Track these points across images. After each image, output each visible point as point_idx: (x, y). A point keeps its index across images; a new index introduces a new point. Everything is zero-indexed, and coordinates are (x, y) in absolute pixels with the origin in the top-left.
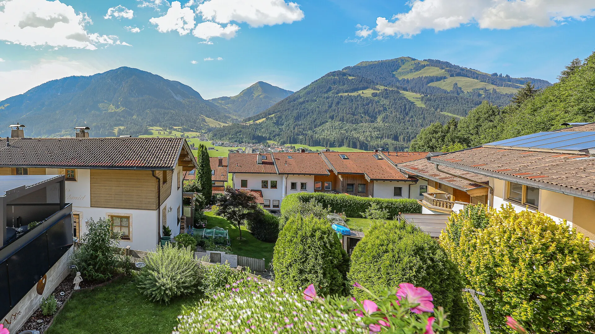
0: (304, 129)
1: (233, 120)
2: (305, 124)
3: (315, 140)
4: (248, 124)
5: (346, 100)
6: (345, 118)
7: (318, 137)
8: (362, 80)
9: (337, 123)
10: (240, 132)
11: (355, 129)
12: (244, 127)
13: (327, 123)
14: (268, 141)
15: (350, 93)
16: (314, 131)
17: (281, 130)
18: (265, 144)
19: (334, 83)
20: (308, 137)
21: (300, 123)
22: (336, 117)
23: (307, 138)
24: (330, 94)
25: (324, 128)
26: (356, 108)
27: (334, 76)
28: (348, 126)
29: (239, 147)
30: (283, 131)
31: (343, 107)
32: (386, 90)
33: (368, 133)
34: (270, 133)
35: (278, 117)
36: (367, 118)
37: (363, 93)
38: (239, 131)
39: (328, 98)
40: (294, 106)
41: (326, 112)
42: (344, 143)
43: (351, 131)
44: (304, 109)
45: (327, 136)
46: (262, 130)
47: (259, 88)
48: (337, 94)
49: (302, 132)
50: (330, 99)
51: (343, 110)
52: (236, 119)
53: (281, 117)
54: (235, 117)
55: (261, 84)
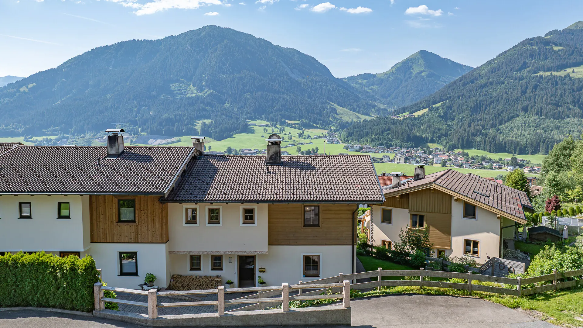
0: (483, 127)
1: (379, 110)
2: (486, 118)
3: (499, 143)
4: (401, 117)
5: (547, 82)
6: (544, 111)
7: (503, 139)
8: (573, 52)
9: (532, 119)
10: (389, 130)
11: (558, 128)
12: (394, 122)
13: (518, 118)
14: (429, 145)
15: (554, 71)
16: (499, 129)
17: (450, 127)
18: (425, 149)
19: (532, 56)
20: (489, 138)
21: (479, 117)
22: (532, 108)
23: (487, 140)
24: (525, 72)
25: (512, 125)
26: (561, 96)
27: (532, 45)
28: (548, 122)
29: (386, 154)
30: (453, 128)
31: (543, 93)
33: (575, 133)
34: (434, 133)
35: (447, 107)
36: (577, 110)
37: (573, 72)
38: (387, 128)
39: (521, 79)
40: (470, 91)
41: (517, 100)
42: (540, 148)
43: (552, 130)
44: (485, 95)
45: (516, 138)
46: (422, 127)
47: (421, 61)
48: (535, 73)
49: (481, 131)
50: (524, 81)
51: (542, 98)
52: (385, 110)
53: (450, 107)
54: (382, 106)
55: (424, 54)
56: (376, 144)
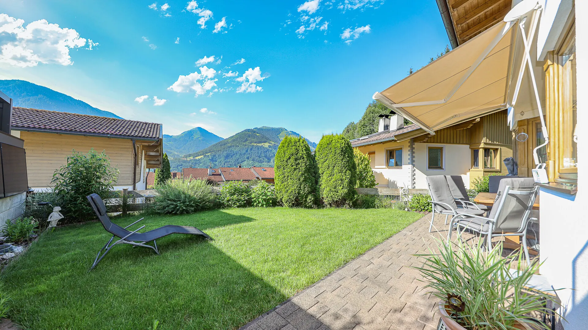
0: (231, 165)
1: (174, 155)
4: (188, 159)
5: (255, 148)
6: (255, 159)
8: (263, 137)
9: (251, 162)
10: (182, 165)
12: (184, 162)
15: (257, 144)
19: (249, 136)
21: (229, 160)
22: (250, 158)
24: (247, 143)
26: (261, 154)
27: (249, 132)
31: (254, 152)
32: (275, 144)
35: (213, 155)
36: (266, 160)
37: (264, 145)
38: (180, 164)
39: (246, 145)
40: (224, 149)
41: (244, 154)
44: (231, 151)
46: (201, 165)
47: (199, 132)
48: (251, 143)
50: (247, 146)
51: (254, 154)
52: (178, 155)
53: (215, 156)
54: (176, 153)
55: (200, 129)
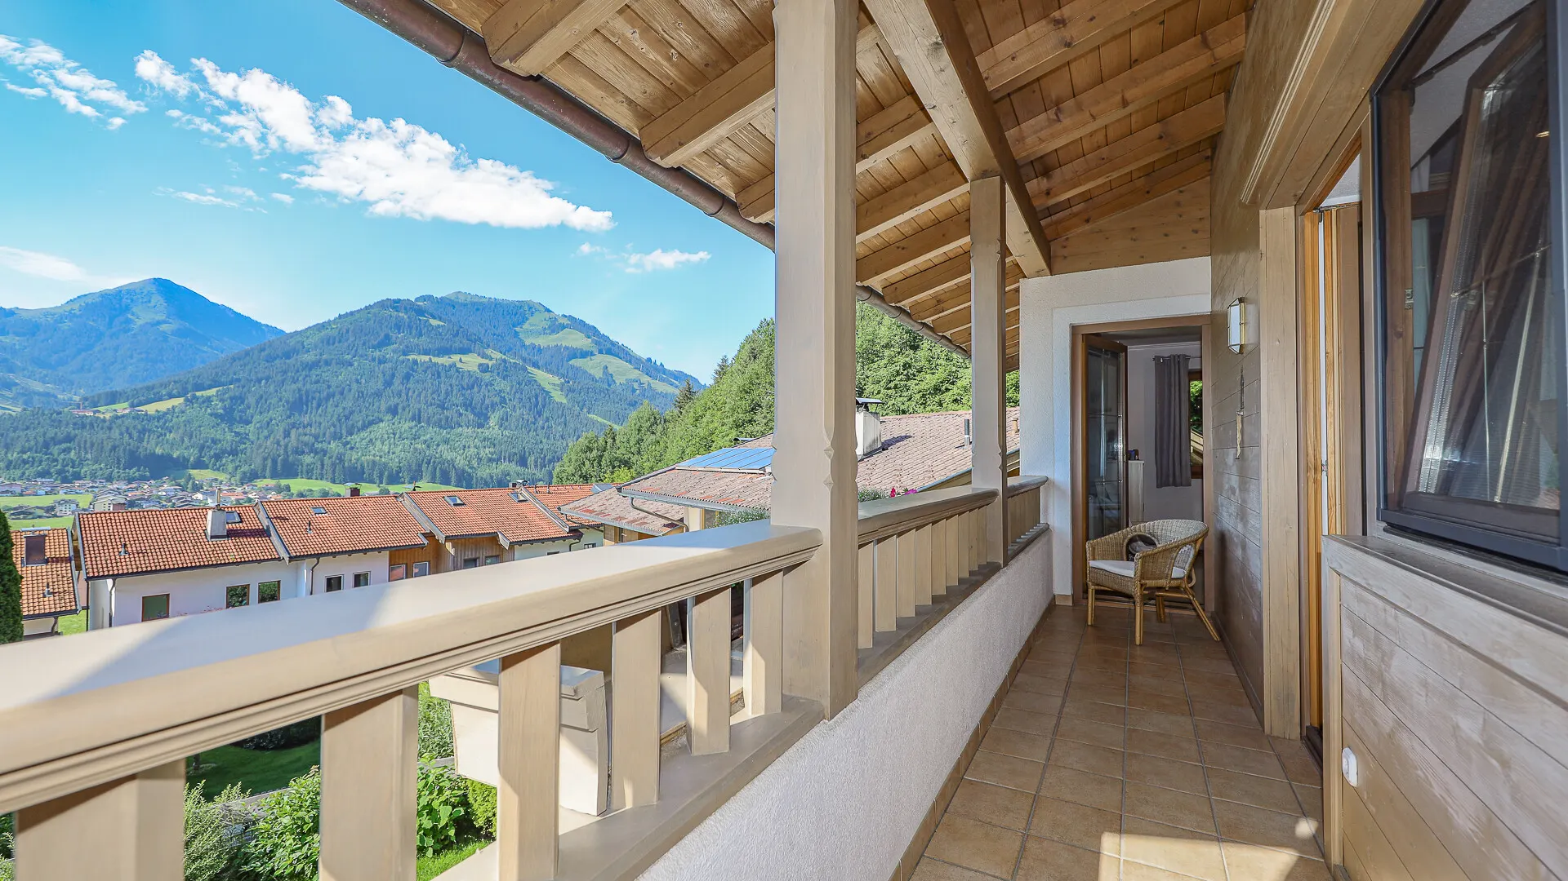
0: (316, 437)
1: (27, 396)
2: (320, 423)
3: (349, 467)
4: (106, 412)
5: (425, 371)
6: (424, 416)
7: (357, 460)
8: (458, 331)
9: (406, 426)
10: (69, 439)
11: (446, 442)
12: (82, 424)
13: (381, 425)
14: (193, 472)
15: (434, 356)
16: (348, 443)
17: (243, 438)
18: (182, 481)
19: (398, 327)
20: (330, 458)
21: (306, 420)
22: (404, 409)
23: (326, 462)
24: (388, 352)
25: (372, 436)
26: (447, 394)
27: (396, 309)
28: (430, 432)
29: (61, 496)
30: (248, 439)
31: (420, 387)
32: (504, 361)
33: (472, 450)
34: (202, 448)
35: (231, 399)
36: (471, 416)
37: (461, 360)
38: (60, 436)
39: (382, 361)
40: (285, 372)
41: (378, 394)
42: (422, 472)
43: (438, 445)
44: (317, 382)
45: (381, 457)
46: (170, 436)
47: (158, 300)
48: (405, 354)
49: (313, 444)
50: (388, 365)
51: (419, 395)
52: (47, 395)
53: (241, 399)
54: (38, 387)
55: (165, 288)
56: (24, 474)
